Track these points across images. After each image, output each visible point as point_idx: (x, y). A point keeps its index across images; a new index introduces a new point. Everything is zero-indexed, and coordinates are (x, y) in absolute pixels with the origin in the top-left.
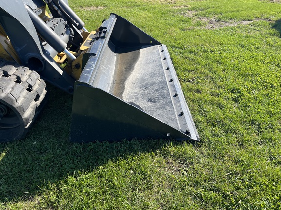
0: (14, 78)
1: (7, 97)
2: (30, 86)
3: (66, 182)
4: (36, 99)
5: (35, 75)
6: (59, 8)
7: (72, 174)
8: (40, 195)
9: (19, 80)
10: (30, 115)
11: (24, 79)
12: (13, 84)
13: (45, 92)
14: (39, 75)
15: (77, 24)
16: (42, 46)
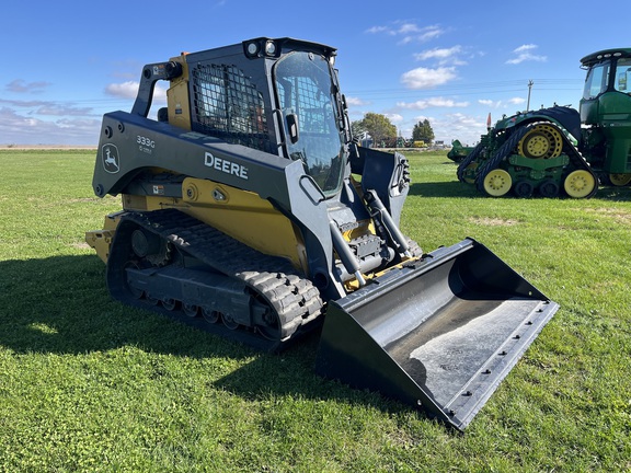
0: (292, 288)
1: (277, 303)
2: (304, 300)
3: (285, 399)
4: (304, 317)
5: (315, 291)
6: (381, 224)
7: (293, 395)
8: (260, 400)
9: (295, 292)
10: (291, 329)
11: (300, 292)
12: (289, 292)
13: (319, 313)
14: (318, 292)
15: (398, 246)
16: (334, 264)
